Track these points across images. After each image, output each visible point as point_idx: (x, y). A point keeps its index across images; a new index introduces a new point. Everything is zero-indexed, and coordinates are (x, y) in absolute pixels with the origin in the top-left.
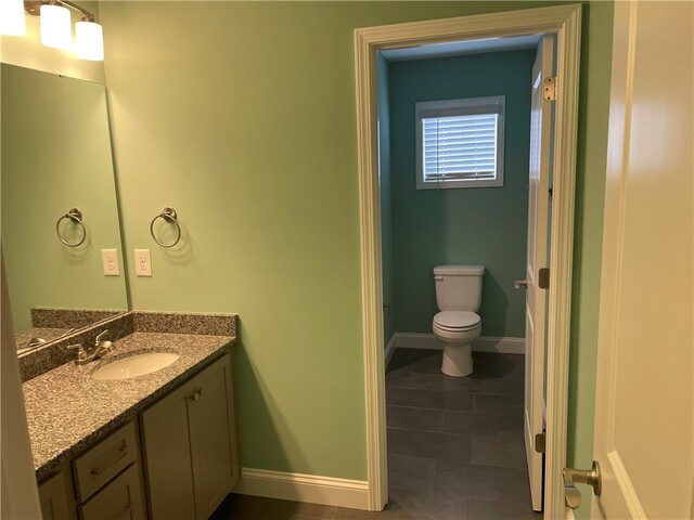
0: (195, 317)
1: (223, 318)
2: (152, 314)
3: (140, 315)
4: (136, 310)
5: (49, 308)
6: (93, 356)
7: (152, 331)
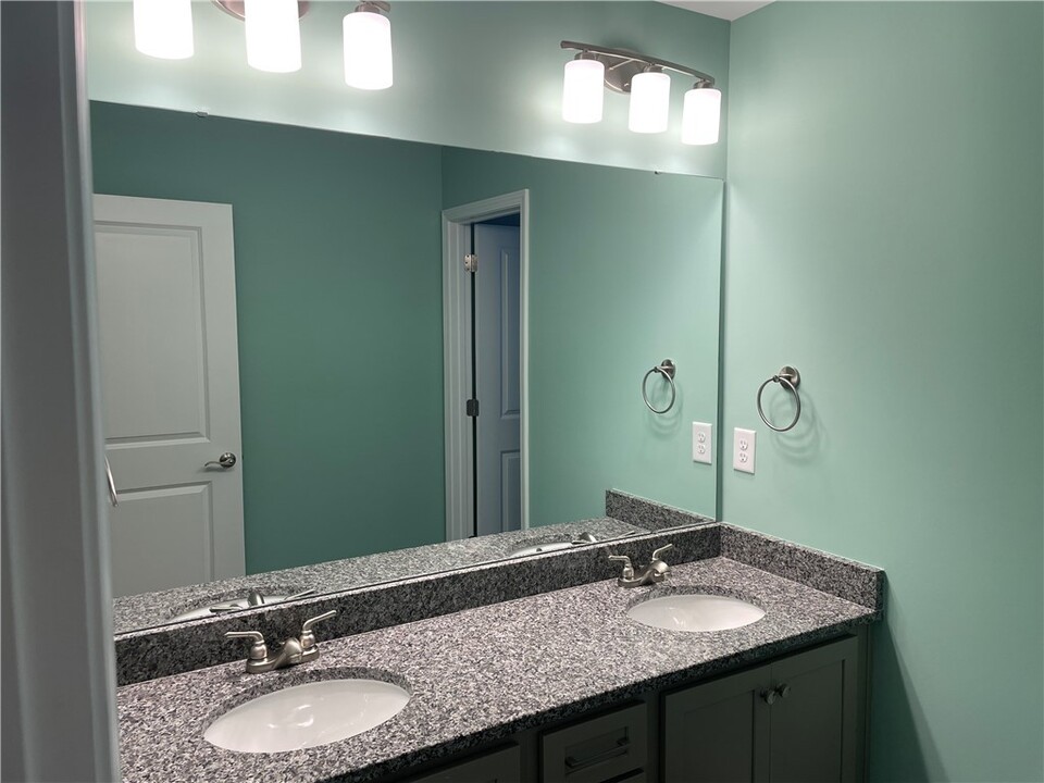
0: (809, 556)
1: (857, 570)
2: (747, 535)
3: (731, 531)
4: (727, 522)
5: (625, 493)
6: (642, 579)
7: (744, 561)
